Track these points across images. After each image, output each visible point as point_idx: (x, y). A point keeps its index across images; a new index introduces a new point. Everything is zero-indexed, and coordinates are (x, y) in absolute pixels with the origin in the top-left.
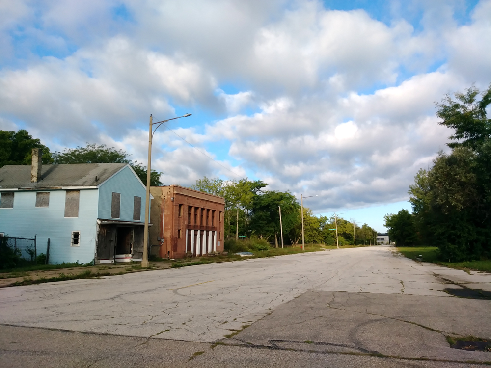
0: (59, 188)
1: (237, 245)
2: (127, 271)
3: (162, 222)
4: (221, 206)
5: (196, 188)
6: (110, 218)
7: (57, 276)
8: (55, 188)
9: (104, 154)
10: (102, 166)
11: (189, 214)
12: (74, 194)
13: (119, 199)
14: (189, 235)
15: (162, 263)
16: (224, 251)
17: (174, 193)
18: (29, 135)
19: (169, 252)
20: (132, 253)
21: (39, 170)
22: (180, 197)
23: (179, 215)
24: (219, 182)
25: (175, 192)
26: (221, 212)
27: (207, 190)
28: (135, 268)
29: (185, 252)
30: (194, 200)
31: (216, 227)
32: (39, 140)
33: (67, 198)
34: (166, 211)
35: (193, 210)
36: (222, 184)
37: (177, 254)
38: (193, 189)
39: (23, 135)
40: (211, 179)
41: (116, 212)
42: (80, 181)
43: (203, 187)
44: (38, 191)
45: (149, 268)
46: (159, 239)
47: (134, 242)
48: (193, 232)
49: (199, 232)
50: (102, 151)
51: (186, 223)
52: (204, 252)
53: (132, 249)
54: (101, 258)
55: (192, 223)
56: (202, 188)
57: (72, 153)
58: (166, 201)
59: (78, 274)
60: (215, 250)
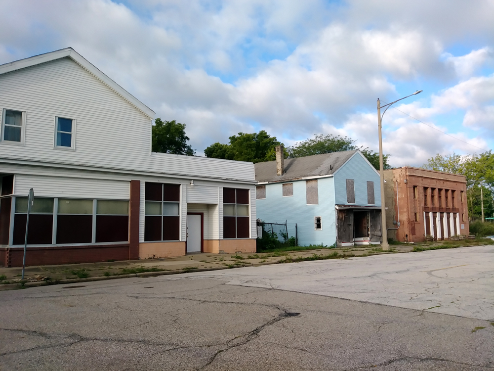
0: (300, 179)
1: (486, 227)
2: (369, 253)
3: (396, 205)
4: (462, 184)
5: (428, 167)
6: (347, 203)
7: (311, 256)
8: (297, 179)
9: (331, 144)
10: (334, 155)
11: (425, 196)
12: (313, 183)
13: (353, 185)
14: (428, 218)
15: (401, 246)
16: (470, 234)
17: (406, 175)
18: (268, 134)
19: (407, 236)
20: (370, 236)
21: (282, 164)
22: (414, 179)
23: (415, 197)
24: (455, 158)
25: (408, 174)
26: (462, 192)
27: (442, 169)
28: (376, 250)
29: (424, 235)
30: (429, 180)
31: (458, 209)
32: (275, 138)
33: (307, 187)
34: (400, 195)
35: (429, 191)
36: (459, 160)
37: (416, 238)
38: (425, 168)
39: (263, 135)
40: (446, 156)
41: (351, 198)
42: (317, 171)
43: (436, 165)
44: (284, 182)
45: (391, 251)
46: (395, 222)
47: (371, 226)
48: (431, 214)
49: (438, 214)
50: (329, 140)
51: (423, 205)
52: (446, 236)
53: (369, 233)
54: (342, 241)
55: (429, 205)
56: (435, 167)
57: (303, 145)
58: (399, 184)
59: (328, 255)
60: (458, 233)
